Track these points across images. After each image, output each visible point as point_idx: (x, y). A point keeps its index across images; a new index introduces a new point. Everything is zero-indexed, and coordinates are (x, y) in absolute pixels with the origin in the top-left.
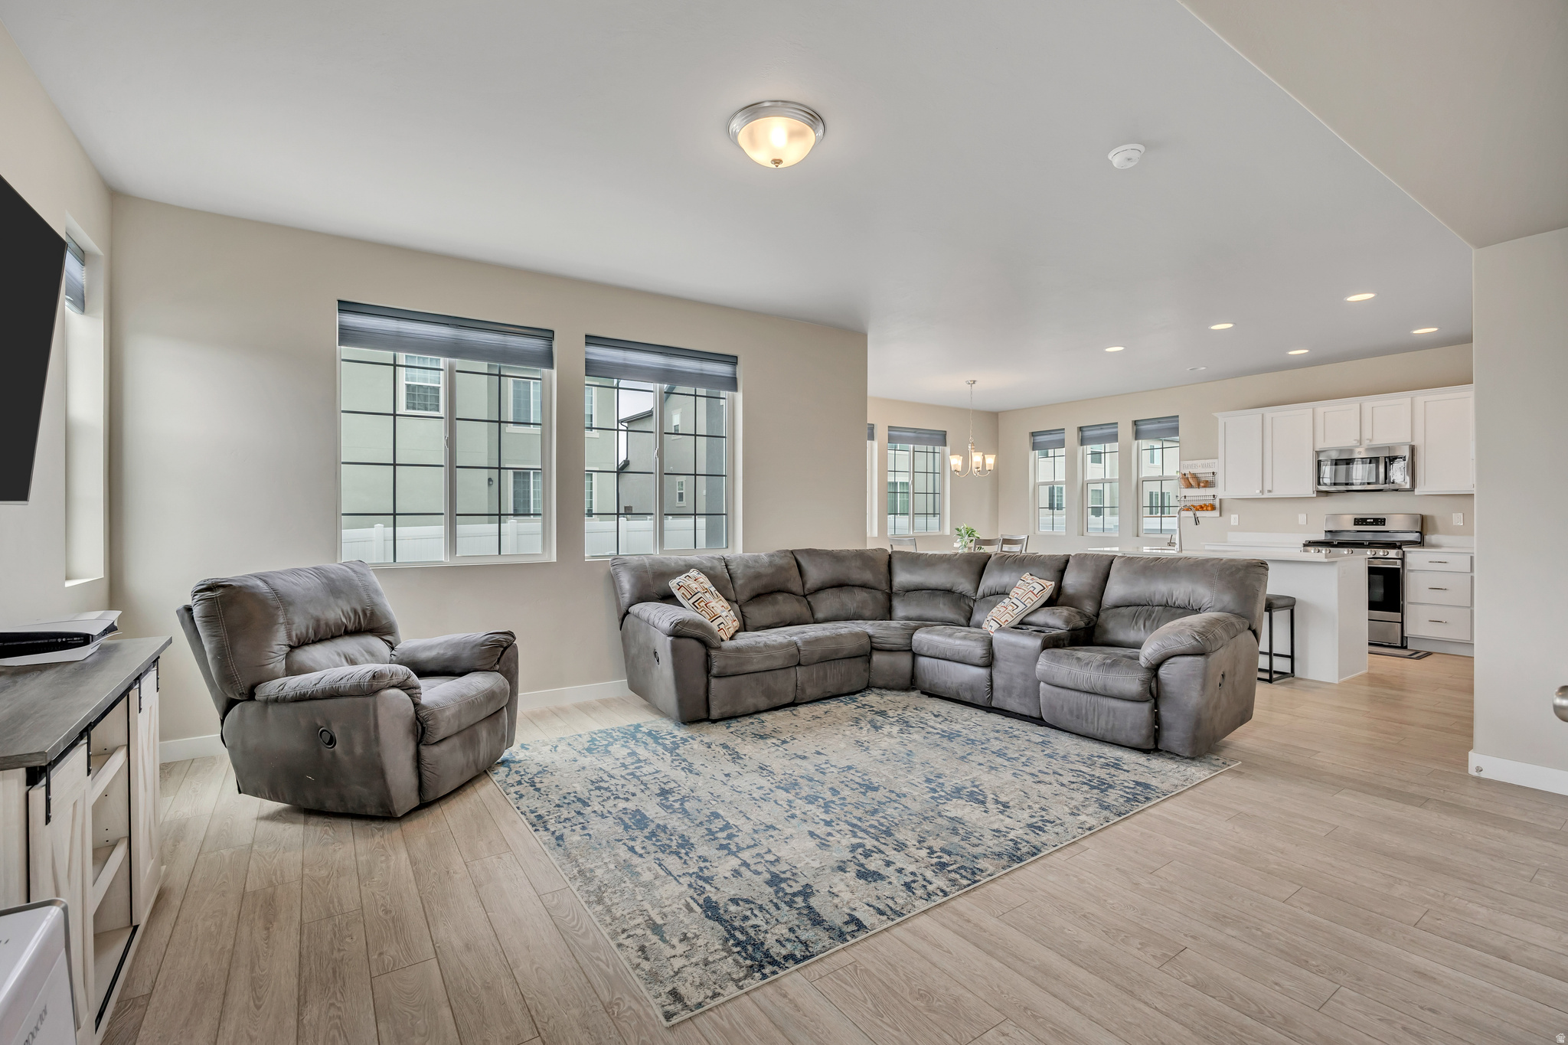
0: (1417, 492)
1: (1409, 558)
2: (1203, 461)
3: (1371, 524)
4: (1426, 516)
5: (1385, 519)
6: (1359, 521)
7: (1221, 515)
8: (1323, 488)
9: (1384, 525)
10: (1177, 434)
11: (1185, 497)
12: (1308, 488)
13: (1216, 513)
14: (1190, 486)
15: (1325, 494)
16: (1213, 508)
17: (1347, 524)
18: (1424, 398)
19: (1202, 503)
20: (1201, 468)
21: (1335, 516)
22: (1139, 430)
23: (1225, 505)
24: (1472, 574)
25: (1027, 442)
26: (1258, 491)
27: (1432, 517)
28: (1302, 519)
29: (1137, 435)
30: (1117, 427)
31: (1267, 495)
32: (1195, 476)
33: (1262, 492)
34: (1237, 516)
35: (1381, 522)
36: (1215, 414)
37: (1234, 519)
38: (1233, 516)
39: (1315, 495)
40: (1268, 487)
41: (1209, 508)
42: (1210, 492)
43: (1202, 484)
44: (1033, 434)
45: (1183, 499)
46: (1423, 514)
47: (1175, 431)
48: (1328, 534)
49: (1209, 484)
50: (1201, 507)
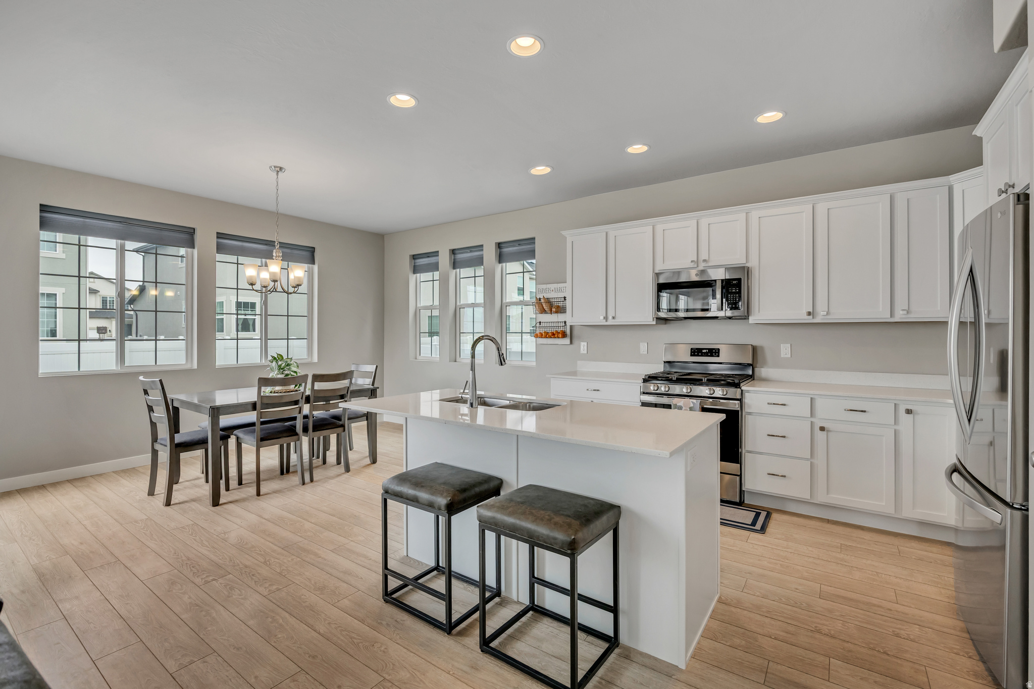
0: (752, 320)
1: (748, 399)
2: (555, 286)
3: (706, 355)
4: (756, 346)
5: (719, 350)
6: (696, 352)
7: (571, 343)
8: (662, 315)
9: (718, 356)
10: (534, 257)
11: (540, 322)
12: (648, 317)
13: (567, 341)
14: (543, 311)
15: (664, 321)
16: (564, 335)
17: (684, 355)
18: (759, 212)
19: (554, 330)
20: (553, 293)
21: (672, 345)
22: (503, 253)
23: (575, 332)
24: (813, 420)
25: (406, 263)
26: (602, 318)
27: (762, 348)
28: (643, 347)
29: (501, 258)
30: (482, 250)
31: (611, 322)
32: (548, 301)
33: (606, 318)
34: (586, 344)
35: (715, 353)
36: (564, 233)
37: (583, 346)
38: (582, 344)
39: (654, 323)
40: (611, 314)
41: (560, 335)
42: (560, 317)
43: (554, 310)
44: (414, 257)
45: (538, 325)
46: (754, 344)
47: (531, 254)
48: (667, 365)
49: (561, 310)
50: (553, 334)
